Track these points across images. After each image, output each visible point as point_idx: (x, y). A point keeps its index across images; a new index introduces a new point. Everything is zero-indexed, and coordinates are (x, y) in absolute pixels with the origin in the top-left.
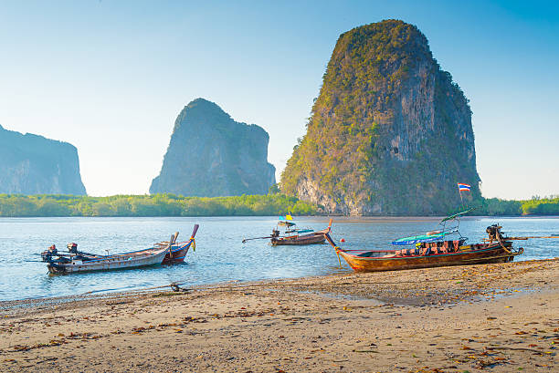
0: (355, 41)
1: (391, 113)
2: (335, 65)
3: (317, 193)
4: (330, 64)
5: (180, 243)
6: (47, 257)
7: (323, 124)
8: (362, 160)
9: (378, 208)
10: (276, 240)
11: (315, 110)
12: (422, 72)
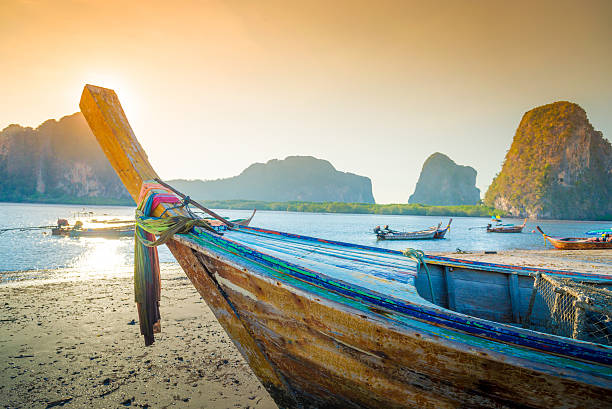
0: (536, 116)
1: (558, 158)
2: (521, 130)
3: (507, 205)
4: (518, 130)
5: (442, 229)
6: (377, 231)
7: (513, 165)
8: (538, 186)
9: (548, 214)
10: (489, 229)
11: (507, 157)
12: (581, 132)
